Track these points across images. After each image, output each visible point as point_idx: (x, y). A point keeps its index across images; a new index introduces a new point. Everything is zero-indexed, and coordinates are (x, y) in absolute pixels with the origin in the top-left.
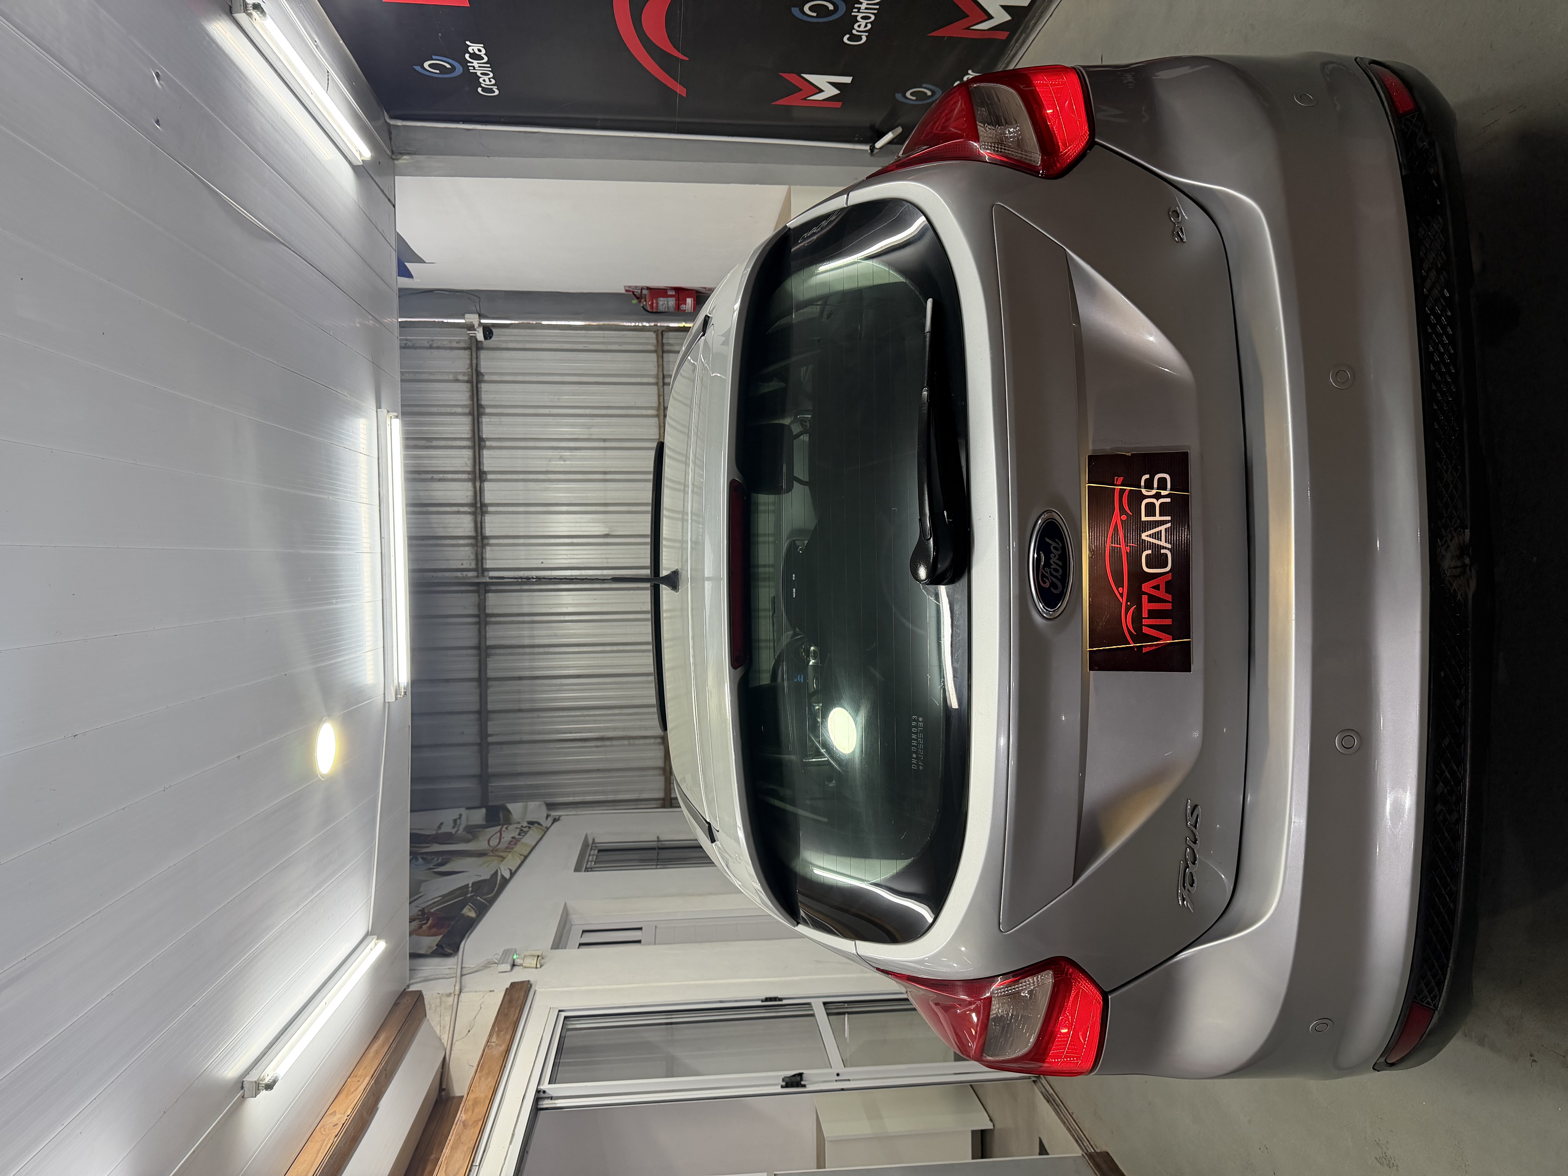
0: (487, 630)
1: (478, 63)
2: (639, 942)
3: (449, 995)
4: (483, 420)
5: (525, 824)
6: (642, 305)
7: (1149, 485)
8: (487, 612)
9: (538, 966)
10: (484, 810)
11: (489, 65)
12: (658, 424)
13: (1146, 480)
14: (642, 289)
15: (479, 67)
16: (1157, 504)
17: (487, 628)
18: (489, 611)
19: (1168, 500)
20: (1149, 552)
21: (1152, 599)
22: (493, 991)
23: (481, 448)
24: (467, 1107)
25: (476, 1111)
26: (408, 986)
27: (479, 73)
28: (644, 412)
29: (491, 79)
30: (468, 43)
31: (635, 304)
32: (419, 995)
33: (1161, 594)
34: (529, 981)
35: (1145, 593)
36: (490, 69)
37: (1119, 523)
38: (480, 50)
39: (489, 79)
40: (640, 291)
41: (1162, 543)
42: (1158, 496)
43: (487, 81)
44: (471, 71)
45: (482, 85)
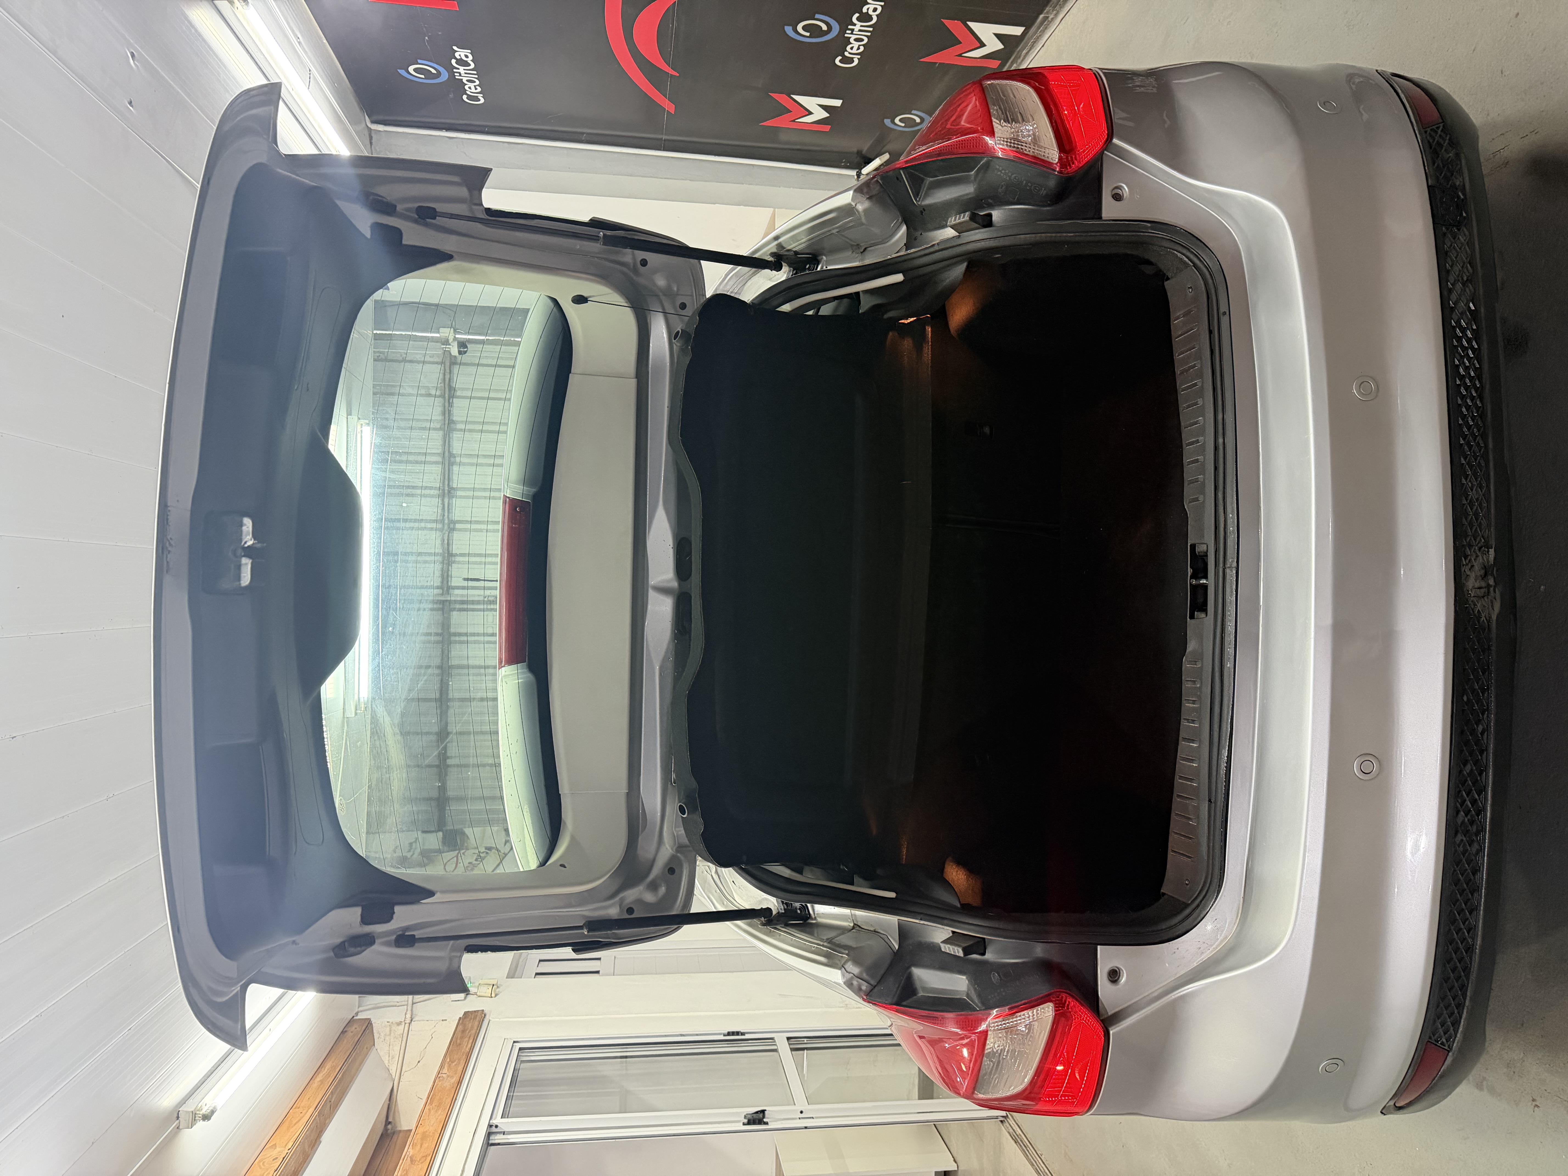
1: (464, 70)
2: (598, 972)
3: (399, 1024)
4: (454, 435)
5: (483, 850)
8: (451, 630)
9: (493, 995)
10: (440, 834)
11: (475, 72)
15: (466, 73)
17: (451, 647)
22: (446, 1020)
23: (451, 464)
24: (415, 1141)
25: (425, 1145)
26: (357, 1014)
27: (465, 81)
29: (477, 87)
30: (455, 48)
32: (368, 1023)
34: (483, 1010)
36: (476, 76)
38: (467, 56)
39: (475, 86)
43: (472, 88)
44: (457, 77)
45: (468, 92)
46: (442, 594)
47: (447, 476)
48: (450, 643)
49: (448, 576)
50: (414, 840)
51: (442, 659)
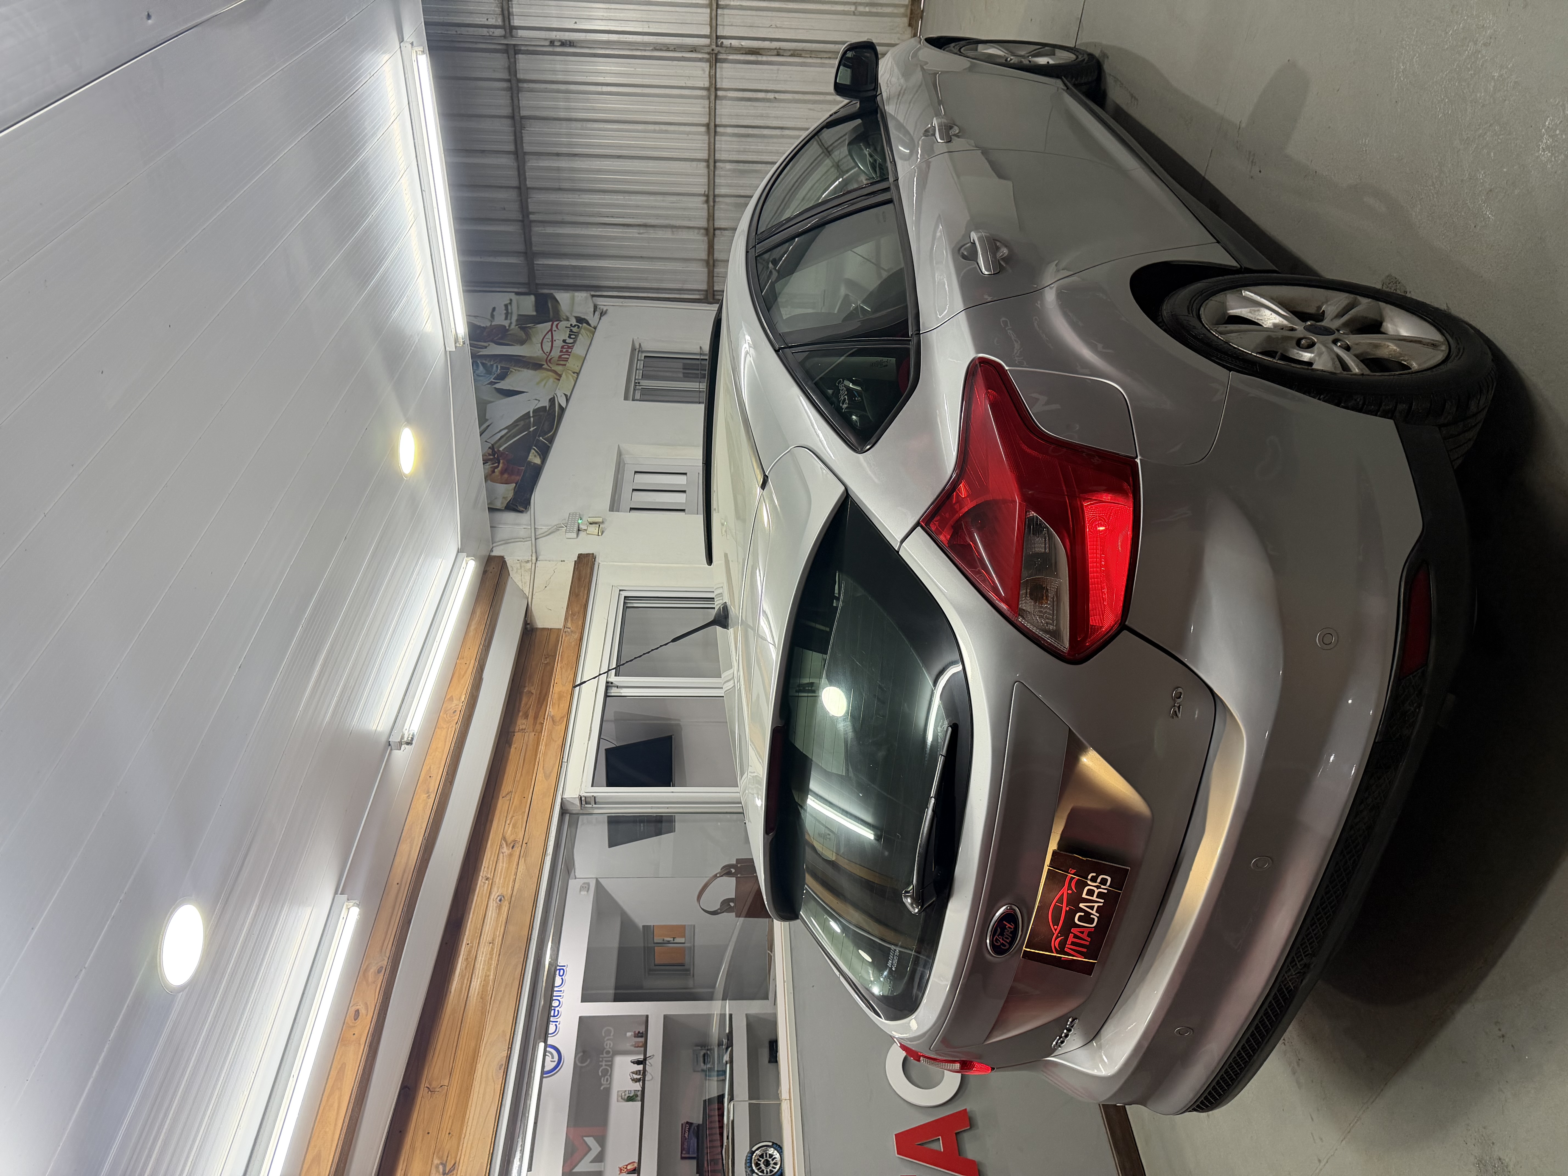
0: (520, 98)
2: (683, 510)
3: (528, 561)
5: (574, 322)
7: (1094, 879)
8: (518, 76)
9: (600, 534)
10: (532, 298)
13: (1092, 876)
16: (1097, 891)
17: (520, 95)
18: (520, 76)
19: (1106, 891)
20: (1083, 914)
21: (1076, 937)
22: (564, 561)
24: (554, 701)
25: (562, 706)
26: (492, 551)
32: (501, 561)
33: (1084, 936)
34: (593, 554)
35: (1072, 933)
37: (1065, 894)
41: (1094, 912)
42: (1098, 887)
50: (509, 302)
51: (513, 110)
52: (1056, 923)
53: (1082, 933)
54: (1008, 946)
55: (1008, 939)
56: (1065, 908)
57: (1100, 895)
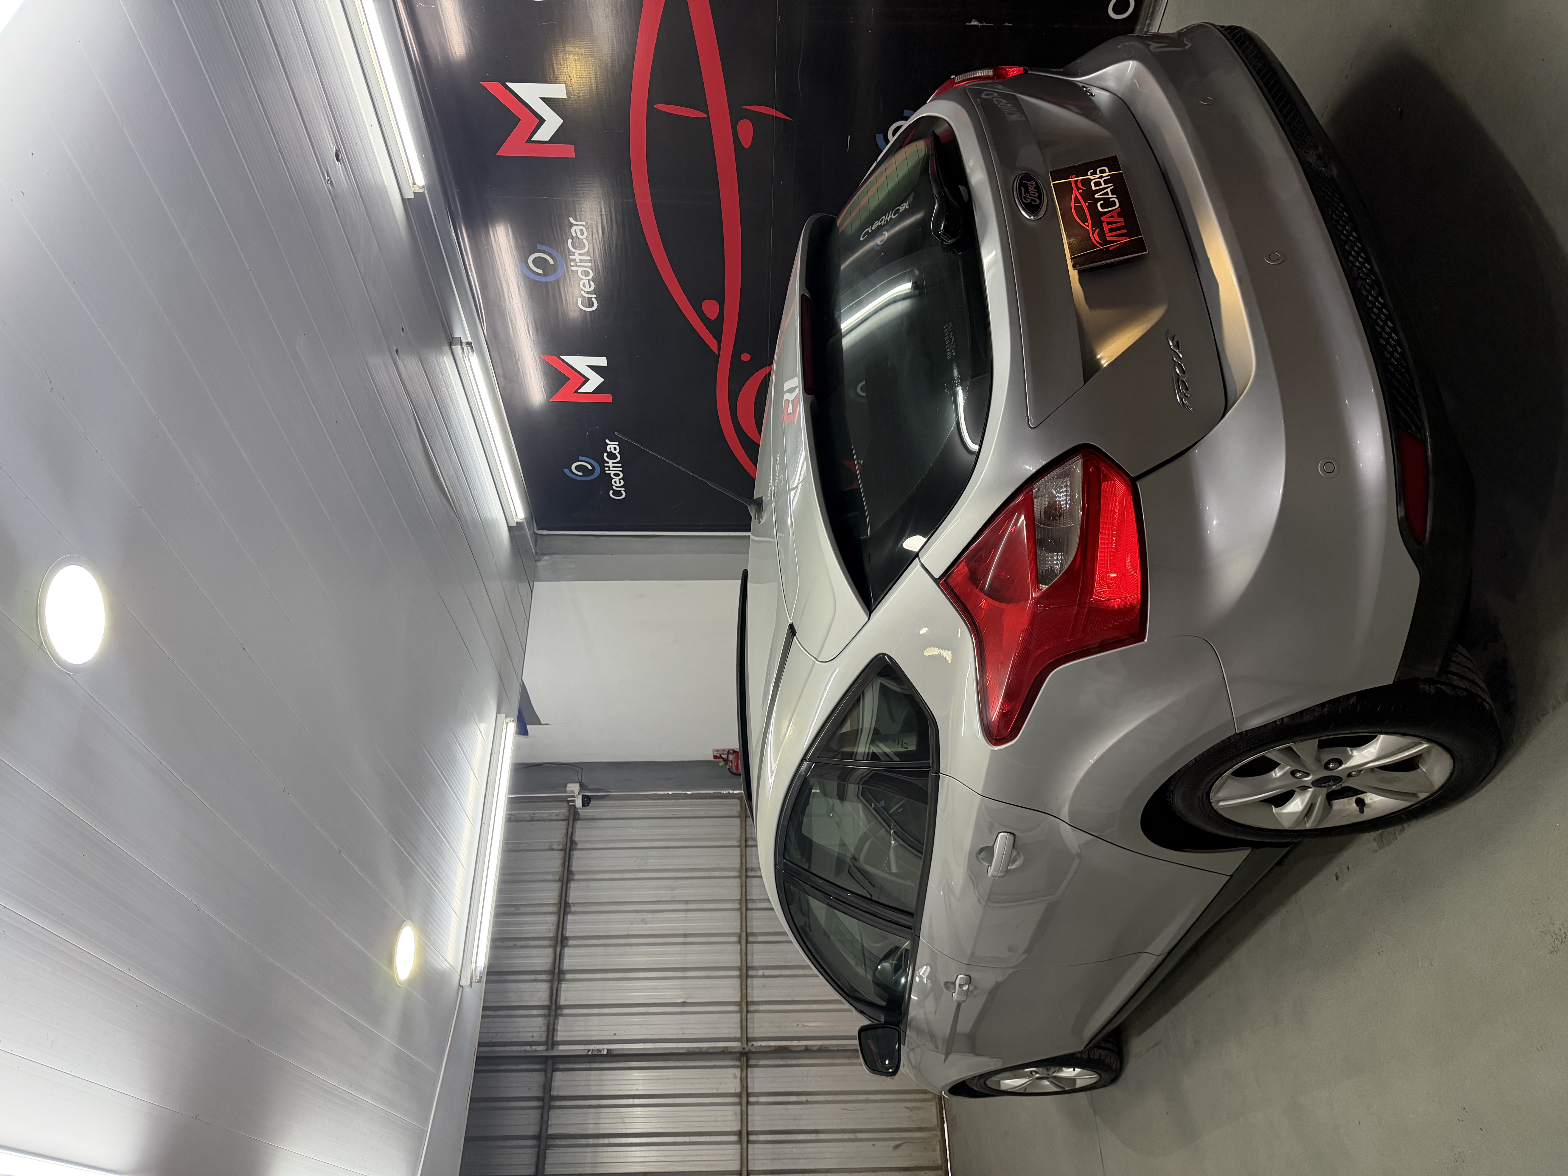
0: (550, 1115)
1: (613, 463)
4: (572, 885)
6: (728, 767)
8: (552, 1093)
11: (620, 465)
12: (739, 885)
13: (1091, 172)
14: (729, 753)
15: (614, 467)
16: (1102, 181)
17: (550, 1113)
18: (554, 1093)
19: (1109, 177)
20: (1102, 202)
21: (1109, 223)
23: (565, 913)
27: (612, 473)
28: (727, 874)
29: (621, 481)
30: (607, 441)
31: (722, 766)
33: (1116, 219)
35: (1104, 222)
36: (621, 469)
37: (1078, 195)
38: (615, 449)
39: (619, 480)
40: (726, 756)
41: (1110, 196)
42: (1101, 177)
43: (617, 482)
44: (606, 472)
45: (614, 487)
46: (547, 1050)
47: (561, 925)
48: (551, 1108)
49: (554, 1029)
51: (541, 1128)
52: (1084, 220)
53: (1112, 217)
54: (1038, 202)
55: (1035, 194)
56: (1085, 206)
57: (1106, 182)
